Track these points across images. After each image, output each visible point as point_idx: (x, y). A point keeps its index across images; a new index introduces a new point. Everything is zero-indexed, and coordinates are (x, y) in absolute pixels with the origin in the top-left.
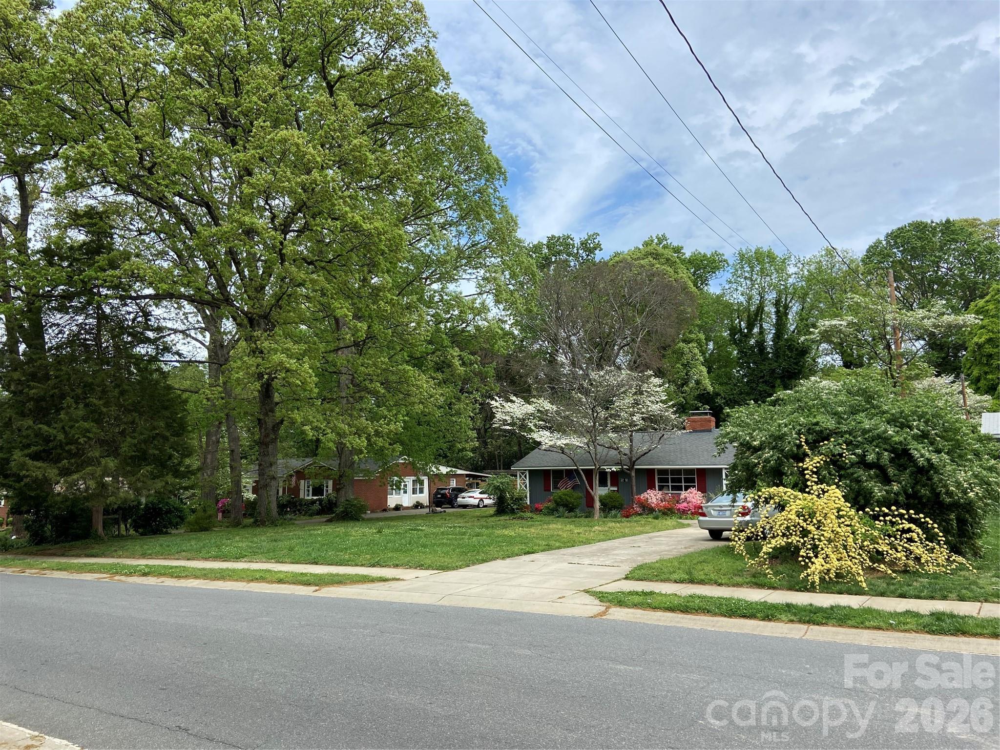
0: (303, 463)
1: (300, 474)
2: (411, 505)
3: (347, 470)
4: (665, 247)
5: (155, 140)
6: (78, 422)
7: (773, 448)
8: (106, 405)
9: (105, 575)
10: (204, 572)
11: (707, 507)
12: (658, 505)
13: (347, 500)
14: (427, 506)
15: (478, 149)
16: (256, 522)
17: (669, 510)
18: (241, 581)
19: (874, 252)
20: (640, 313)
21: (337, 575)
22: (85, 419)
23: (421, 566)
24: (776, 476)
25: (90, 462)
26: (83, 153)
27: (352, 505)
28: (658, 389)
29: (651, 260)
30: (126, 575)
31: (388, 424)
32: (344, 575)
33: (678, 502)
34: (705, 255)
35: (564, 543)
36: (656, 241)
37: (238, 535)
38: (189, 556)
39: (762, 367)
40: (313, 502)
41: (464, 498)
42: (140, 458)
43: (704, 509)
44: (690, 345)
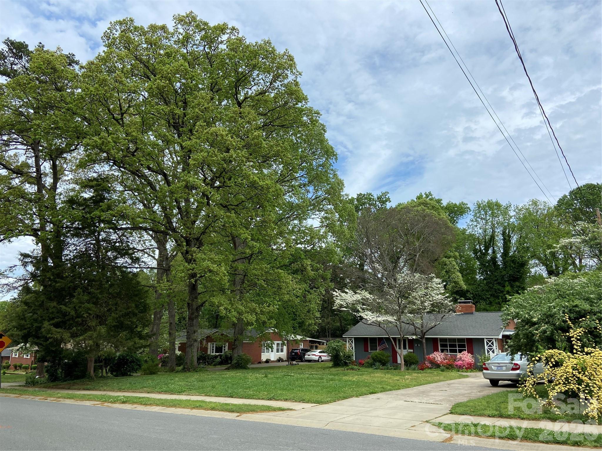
0: (211, 331)
1: (209, 339)
2: (276, 359)
3: (239, 336)
4: (431, 199)
5: (139, 135)
6: (84, 304)
7: (547, 323)
8: (101, 293)
9: (98, 403)
10: (161, 402)
11: (489, 364)
12: (442, 362)
13: (239, 356)
14: (285, 361)
15: (322, 141)
16: (184, 368)
17: (450, 365)
18: (187, 408)
19: (561, 202)
20: (418, 239)
21: (250, 405)
22: (88, 302)
23: (303, 401)
24: (551, 343)
25: (89, 329)
26: (97, 141)
27: (242, 359)
28: (439, 286)
29: (423, 207)
30: (111, 402)
31: (268, 306)
32: (255, 405)
33: (455, 360)
34: (455, 205)
35: (393, 387)
36: (424, 196)
37: (176, 377)
38: (149, 390)
39: (496, 274)
40: (216, 357)
41: (309, 355)
42: (120, 326)
43: (487, 365)
44: (450, 259)
